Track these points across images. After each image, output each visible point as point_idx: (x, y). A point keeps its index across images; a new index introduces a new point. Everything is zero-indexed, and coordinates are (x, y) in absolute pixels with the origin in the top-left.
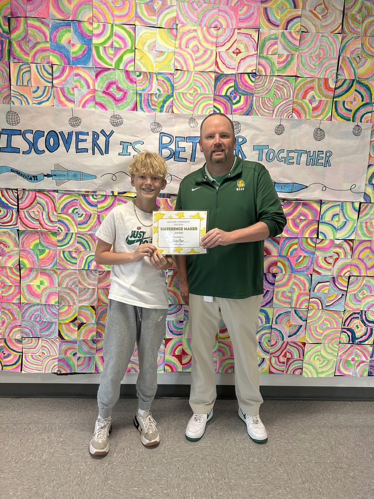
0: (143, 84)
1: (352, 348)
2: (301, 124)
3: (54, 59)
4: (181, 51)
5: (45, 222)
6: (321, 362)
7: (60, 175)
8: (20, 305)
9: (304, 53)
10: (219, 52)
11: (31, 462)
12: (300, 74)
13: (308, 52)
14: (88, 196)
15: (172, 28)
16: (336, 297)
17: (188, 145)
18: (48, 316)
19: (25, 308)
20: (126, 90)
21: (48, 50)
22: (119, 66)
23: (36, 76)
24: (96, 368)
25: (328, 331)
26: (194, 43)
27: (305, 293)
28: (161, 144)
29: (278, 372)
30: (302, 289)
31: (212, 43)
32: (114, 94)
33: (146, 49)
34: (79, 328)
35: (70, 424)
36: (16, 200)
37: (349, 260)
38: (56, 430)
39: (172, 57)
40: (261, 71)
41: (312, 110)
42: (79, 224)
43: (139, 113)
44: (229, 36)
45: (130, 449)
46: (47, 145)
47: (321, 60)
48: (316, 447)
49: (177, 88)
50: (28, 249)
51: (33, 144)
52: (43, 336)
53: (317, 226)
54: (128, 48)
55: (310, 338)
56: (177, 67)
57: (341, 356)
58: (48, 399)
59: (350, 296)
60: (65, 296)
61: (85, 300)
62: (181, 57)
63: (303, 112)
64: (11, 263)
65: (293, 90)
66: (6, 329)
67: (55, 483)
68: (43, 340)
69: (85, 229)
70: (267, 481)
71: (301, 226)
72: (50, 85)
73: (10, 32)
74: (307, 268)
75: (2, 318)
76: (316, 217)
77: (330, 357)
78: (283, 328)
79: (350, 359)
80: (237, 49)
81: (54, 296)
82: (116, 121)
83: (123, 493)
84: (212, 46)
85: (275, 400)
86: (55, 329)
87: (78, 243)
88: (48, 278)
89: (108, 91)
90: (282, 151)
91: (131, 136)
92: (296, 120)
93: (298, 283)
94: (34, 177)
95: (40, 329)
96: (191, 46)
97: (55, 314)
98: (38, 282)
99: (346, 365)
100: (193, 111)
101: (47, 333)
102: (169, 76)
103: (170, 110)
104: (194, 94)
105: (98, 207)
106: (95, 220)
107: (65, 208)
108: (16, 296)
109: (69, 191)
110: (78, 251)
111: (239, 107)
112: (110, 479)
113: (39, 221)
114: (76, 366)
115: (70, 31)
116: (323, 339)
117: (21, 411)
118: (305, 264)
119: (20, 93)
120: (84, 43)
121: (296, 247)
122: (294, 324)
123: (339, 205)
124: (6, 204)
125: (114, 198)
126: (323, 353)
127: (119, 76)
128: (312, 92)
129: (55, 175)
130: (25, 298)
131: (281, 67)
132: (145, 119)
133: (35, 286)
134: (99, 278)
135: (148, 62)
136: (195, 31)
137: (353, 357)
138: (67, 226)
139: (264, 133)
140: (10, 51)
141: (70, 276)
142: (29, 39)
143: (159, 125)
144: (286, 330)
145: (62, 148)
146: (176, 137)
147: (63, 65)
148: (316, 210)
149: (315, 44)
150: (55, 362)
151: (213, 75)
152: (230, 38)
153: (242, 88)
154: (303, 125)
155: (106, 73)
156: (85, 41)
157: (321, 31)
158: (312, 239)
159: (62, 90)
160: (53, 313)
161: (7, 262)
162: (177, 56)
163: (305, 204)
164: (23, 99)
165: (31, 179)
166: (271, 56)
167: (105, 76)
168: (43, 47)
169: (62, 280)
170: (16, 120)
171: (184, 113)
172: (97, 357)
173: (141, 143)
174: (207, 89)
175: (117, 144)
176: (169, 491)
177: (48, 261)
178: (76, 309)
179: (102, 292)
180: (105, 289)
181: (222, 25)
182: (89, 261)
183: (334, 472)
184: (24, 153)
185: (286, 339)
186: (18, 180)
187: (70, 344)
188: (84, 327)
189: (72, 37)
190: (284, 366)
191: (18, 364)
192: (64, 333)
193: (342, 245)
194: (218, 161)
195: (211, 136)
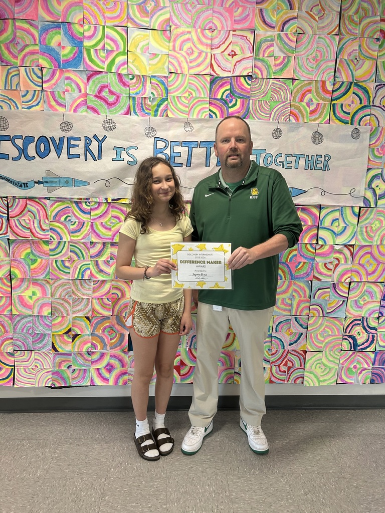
0: (137, 88)
1: (354, 355)
2: (298, 128)
3: (44, 62)
4: (176, 53)
5: (36, 231)
6: (322, 371)
7: (52, 182)
8: (11, 316)
9: (301, 55)
10: (214, 54)
11: (25, 479)
12: (296, 76)
13: (304, 54)
14: (81, 203)
15: (166, 29)
16: (337, 304)
17: (184, 150)
18: (41, 328)
19: (17, 320)
20: (119, 94)
21: (38, 53)
22: (111, 70)
23: (25, 80)
24: (92, 381)
25: (330, 339)
26: (188, 45)
27: (304, 301)
28: (155, 149)
29: (279, 381)
30: (303, 296)
31: (207, 45)
32: (106, 98)
33: (138, 51)
34: (73, 339)
35: (65, 439)
36: (6, 208)
37: (349, 266)
38: (50, 445)
39: (166, 60)
40: (257, 73)
41: (310, 114)
42: (72, 232)
43: (133, 117)
44: (224, 38)
45: (128, 464)
46: (37, 150)
47: (318, 62)
48: (319, 457)
49: (172, 91)
50: (19, 259)
51: (23, 150)
52: (35, 349)
53: (316, 232)
54: (120, 51)
55: (310, 345)
56: (171, 70)
57: (342, 364)
58: (42, 414)
59: (351, 302)
60: (58, 307)
61: (79, 311)
62: (175, 59)
63: (300, 115)
64: (1, 274)
65: (290, 93)
67: (50, 500)
68: (35, 353)
69: (78, 237)
70: (269, 493)
72: (40, 89)
74: (307, 274)
76: (315, 222)
77: (331, 365)
78: (283, 336)
79: (352, 367)
80: (232, 51)
81: (46, 307)
82: (109, 126)
83: (121, 508)
84: (207, 48)
85: (276, 410)
86: (48, 341)
87: (71, 251)
88: (40, 288)
89: (100, 95)
90: (280, 155)
91: (124, 141)
92: (294, 123)
93: (298, 289)
94: (23, 184)
95: (33, 342)
96: (185, 48)
97: (48, 326)
98: (30, 293)
99: (348, 372)
100: (188, 115)
101: (40, 345)
102: (163, 79)
103: (165, 114)
104: (189, 97)
105: (92, 214)
106: (88, 227)
107: (57, 215)
108: (7, 307)
109: (61, 198)
110: (71, 260)
111: (235, 110)
112: (107, 495)
113: (31, 230)
114: (71, 378)
115: (60, 34)
116: (324, 346)
117: (14, 427)
118: (304, 271)
119: (8, 98)
120: (74, 45)
121: (295, 253)
122: (294, 331)
123: (339, 209)
125: (108, 205)
126: (324, 360)
127: (112, 80)
128: (310, 95)
129: (47, 182)
130: (16, 310)
131: (277, 70)
132: (139, 123)
133: (27, 297)
134: (94, 288)
135: (141, 65)
136: (189, 32)
137: (355, 364)
138: (59, 234)
139: (261, 137)
141: (63, 286)
142: (17, 41)
143: (153, 130)
144: (287, 338)
145: (53, 154)
146: (171, 142)
147: (53, 68)
148: (315, 215)
149: (312, 46)
150: (49, 375)
151: (208, 78)
152: (226, 40)
153: (239, 91)
154: (301, 129)
155: (98, 76)
156: (75, 44)
157: (318, 33)
158: (311, 244)
159: (53, 94)
160: (46, 324)
162: (171, 58)
163: (304, 209)
164: (11, 104)
165: (21, 186)
166: (267, 58)
167: (96, 79)
168: (32, 50)
169: (54, 290)
170: (4, 125)
171: (179, 117)
172: (92, 369)
173: (135, 148)
174: (202, 93)
175: (110, 149)
176: (168, 505)
177: (40, 271)
178: (69, 320)
179: (96, 302)
180: (100, 299)
181: (216, 27)
182: (83, 269)
183: (337, 483)
184: (13, 159)
185: (287, 347)
186: (7, 187)
187: (65, 356)
188: (78, 338)
189: (62, 39)
190: (285, 375)
191: (10, 378)
192: (58, 345)
193: (342, 250)
194: (234, 166)
195: (227, 140)
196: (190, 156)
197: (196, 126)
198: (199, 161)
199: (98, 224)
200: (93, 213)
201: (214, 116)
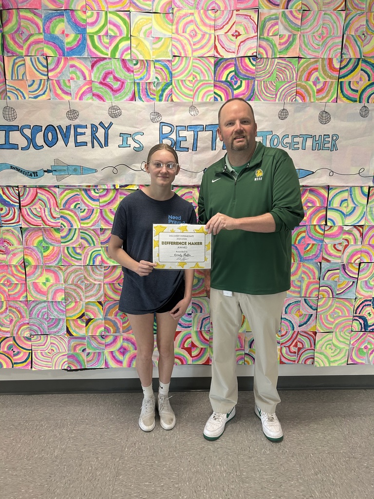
0: (141, 73)
1: (364, 336)
2: (305, 108)
3: (49, 51)
4: (179, 36)
5: (47, 219)
6: (333, 351)
7: (60, 170)
8: (27, 302)
9: (306, 33)
10: (218, 36)
11: (43, 459)
12: (302, 55)
13: (310, 31)
14: (89, 190)
15: (168, 13)
16: (347, 285)
17: (189, 134)
18: (55, 313)
19: (32, 306)
20: (124, 80)
21: (42, 42)
22: (115, 55)
23: (31, 69)
24: (106, 363)
25: (340, 320)
26: (191, 27)
27: (314, 282)
28: (161, 134)
29: (289, 362)
30: (312, 277)
31: (210, 26)
32: (111, 84)
33: (142, 36)
34: (87, 324)
35: (81, 419)
36: (18, 197)
37: (359, 247)
38: (67, 426)
39: (169, 43)
40: (262, 53)
41: (317, 92)
42: (82, 219)
43: (138, 103)
44: (227, 18)
45: (141, 444)
46: (45, 139)
47: (324, 39)
48: (329, 437)
49: (176, 75)
50: (32, 246)
51: (31, 140)
52: (51, 333)
53: (325, 213)
54: (123, 36)
55: (321, 327)
56: (174, 53)
57: (353, 345)
58: (60, 395)
59: (361, 283)
60: (71, 292)
61: (91, 296)
62: (178, 42)
63: (307, 95)
64: (15, 262)
65: (296, 72)
66: (14, 327)
67: (66, 479)
68: (51, 337)
69: (88, 224)
70: (279, 472)
71: (308, 213)
72: (46, 78)
73: (3, 25)
74: (316, 256)
75: (10, 316)
76: (324, 203)
77: (342, 346)
78: (293, 317)
79: (363, 347)
80: (236, 31)
81: (60, 293)
82: (115, 112)
83: (135, 488)
84: (210, 30)
86: (63, 325)
87: (81, 238)
88: (53, 275)
89: (105, 82)
90: (287, 136)
91: (130, 127)
92: (300, 103)
93: (307, 271)
94: (33, 173)
95: (48, 326)
96: (188, 30)
97: (62, 311)
98: (43, 279)
99: (359, 353)
100: (193, 98)
101: (55, 330)
102: (167, 63)
103: (170, 99)
104: (194, 81)
105: (101, 201)
106: (98, 214)
107: (67, 203)
108: (22, 294)
109: (70, 186)
110: (82, 247)
111: (241, 92)
112: (121, 474)
113: (42, 218)
114: (86, 361)
115: (63, 21)
116: (334, 327)
117: (33, 408)
118: (313, 252)
119: (15, 88)
120: (78, 33)
121: (303, 234)
122: (304, 313)
123: (347, 190)
124: (8, 202)
125: (116, 192)
126: (334, 341)
127: (116, 66)
128: (316, 73)
129: (55, 171)
130: (31, 296)
131: (283, 48)
132: (144, 109)
133: (41, 284)
134: (105, 274)
135: (145, 50)
136: (192, 14)
137: (366, 345)
138: (70, 222)
139: (267, 118)
141: (75, 272)
142: (22, 31)
143: (158, 114)
144: (296, 320)
145: (61, 142)
146: (176, 126)
147: (58, 56)
148: (323, 196)
149: (318, 23)
150: (65, 358)
151: (212, 60)
152: (229, 21)
153: (243, 72)
154: (308, 109)
155: (102, 63)
156: (79, 31)
157: (323, 9)
158: (320, 226)
159: (58, 82)
160: (60, 310)
161: (11, 260)
162: (174, 41)
163: (312, 190)
164: (18, 94)
165: (31, 175)
166: (272, 37)
167: (101, 66)
168: (36, 39)
169: (67, 276)
170: (13, 115)
171: (185, 101)
172: (106, 352)
173: (140, 133)
174: (206, 75)
175: (116, 136)
176: (180, 485)
177: (53, 258)
178: (83, 305)
179: (108, 288)
180: (111, 284)
181: (219, 7)
182: (93, 256)
183: (347, 463)
184: (22, 149)
185: (297, 329)
186: (18, 176)
187: (77, 340)
188: (92, 322)
189: (66, 27)
190: (295, 356)
191: (28, 361)
192: (72, 329)
193: (352, 231)
194: (241, 149)
195: (231, 123)
196: (196, 140)
197: (201, 109)
198: (205, 145)
199: (107, 210)
201: (219, 99)
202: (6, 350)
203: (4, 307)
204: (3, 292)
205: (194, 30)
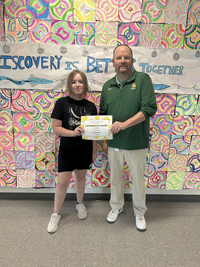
0: (78, 29)
1: (192, 174)
3: (28, 15)
4: (99, 10)
5: (26, 107)
6: (176, 182)
7: (33, 81)
8: (14, 152)
9: (168, 10)
10: (120, 10)
11: (22, 233)
12: (166, 22)
13: (170, 9)
14: (49, 92)
16: (184, 147)
17: (103, 64)
18: (29, 158)
19: (17, 154)
20: (69, 33)
21: (25, 10)
22: (64, 19)
23: (19, 26)
25: (180, 165)
26: (106, 5)
27: (167, 145)
28: (88, 63)
29: (152, 187)
30: (166, 142)
31: (116, 5)
32: (62, 35)
33: (79, 9)
34: (46, 164)
35: (42, 214)
36: (10, 95)
37: (192, 127)
38: (35, 217)
39: (94, 13)
40: (144, 20)
41: (173, 43)
42: (45, 108)
43: (76, 46)
45: (73, 227)
46: (26, 64)
47: (178, 14)
48: (172, 226)
49: (97, 31)
50: (17, 122)
51: (18, 64)
52: (27, 168)
53: (174, 108)
54: (69, 9)
55: (170, 169)
56: (97, 19)
57: (186, 179)
58: (31, 201)
59: (192, 146)
60: (38, 147)
61: (49, 149)
62: (99, 13)
63: (167, 44)
64: (9, 129)
65: (162, 31)
66: (7, 164)
67: (34, 244)
68: (27, 170)
69: (48, 111)
70: (145, 243)
71: (165, 108)
72: (26, 30)
73: (4, 1)
74: (169, 131)
75: (5, 159)
76: (174, 103)
77: (180, 179)
78: (155, 163)
79: (191, 180)
80: (130, 8)
81: (32, 147)
82: (64, 50)
83: (70, 249)
84: (116, 7)
85: (151, 201)
86: (33, 164)
87: (44, 118)
88: (28, 137)
89: (58, 34)
90: (156, 66)
91: (72, 59)
92: (163, 48)
93: (164, 139)
95: (25, 165)
96: (104, 6)
97: (33, 157)
98: (23, 139)
99: (189, 183)
101: (29, 166)
102: (92, 24)
103: (93, 44)
104: (107, 34)
106: (53, 105)
107: (37, 99)
108: (12, 147)
109: (39, 90)
111: (131, 41)
112: (63, 242)
113: (23, 107)
114: (45, 183)
116: (177, 169)
117: (16, 207)
118: (167, 129)
119: (10, 35)
121: (162, 120)
122: (161, 161)
123: (187, 96)
124: (5, 97)
125: (63, 94)
126: (177, 177)
127: (64, 25)
128: (173, 32)
129: (31, 81)
130: (17, 148)
131: (155, 18)
132: (79, 49)
133: (22, 142)
134: (56, 138)
135: (81, 16)
137: (193, 179)
138: (38, 109)
139: (145, 56)
140: (4, 11)
141: (40, 136)
142: (14, 4)
143: (87, 52)
144: (157, 165)
145: (34, 66)
146: (97, 59)
147: (33, 18)
148: (174, 99)
149: (174, 5)
150: (34, 182)
151: (117, 23)
152: (127, 2)
153: (133, 30)
154: (167, 52)
155: (57, 23)
156: (45, 5)
158: (171, 115)
159: (33, 33)
161: (6, 129)
162: (97, 12)
163: (168, 96)
164: (12, 39)
165: (18, 83)
166: (149, 12)
167: (56, 24)
168: (22, 9)
169: (36, 138)
170: (8, 50)
171: (101, 45)
173: (77, 62)
174: (114, 32)
175: (64, 63)
176: (93, 248)
177: (28, 128)
178: (44, 154)
182: (50, 128)
183: (181, 240)
184: (13, 69)
185: (157, 169)
186: (11, 84)
187: (42, 172)
188: (49, 163)
189: (38, 3)
190: (156, 184)
191: (14, 183)
192: (38, 167)
193: (188, 118)
195: (119, 58)
196: (107, 67)
197: (110, 50)
198: (112, 70)
200: (55, 98)
202: (2, 176)
203: (2, 154)
204: (2, 146)
205: (108, 6)
